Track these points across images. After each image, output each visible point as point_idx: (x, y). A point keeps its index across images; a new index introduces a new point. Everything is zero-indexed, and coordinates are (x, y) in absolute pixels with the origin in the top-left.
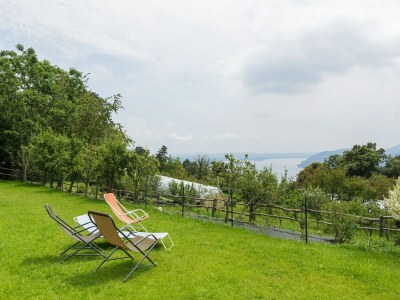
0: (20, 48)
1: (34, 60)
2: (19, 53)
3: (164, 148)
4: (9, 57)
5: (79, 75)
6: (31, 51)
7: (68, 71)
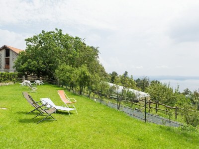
0: (57, 30)
1: (61, 34)
2: (56, 32)
3: (126, 73)
4: (52, 34)
5: (79, 39)
6: (61, 31)
7: (75, 37)
